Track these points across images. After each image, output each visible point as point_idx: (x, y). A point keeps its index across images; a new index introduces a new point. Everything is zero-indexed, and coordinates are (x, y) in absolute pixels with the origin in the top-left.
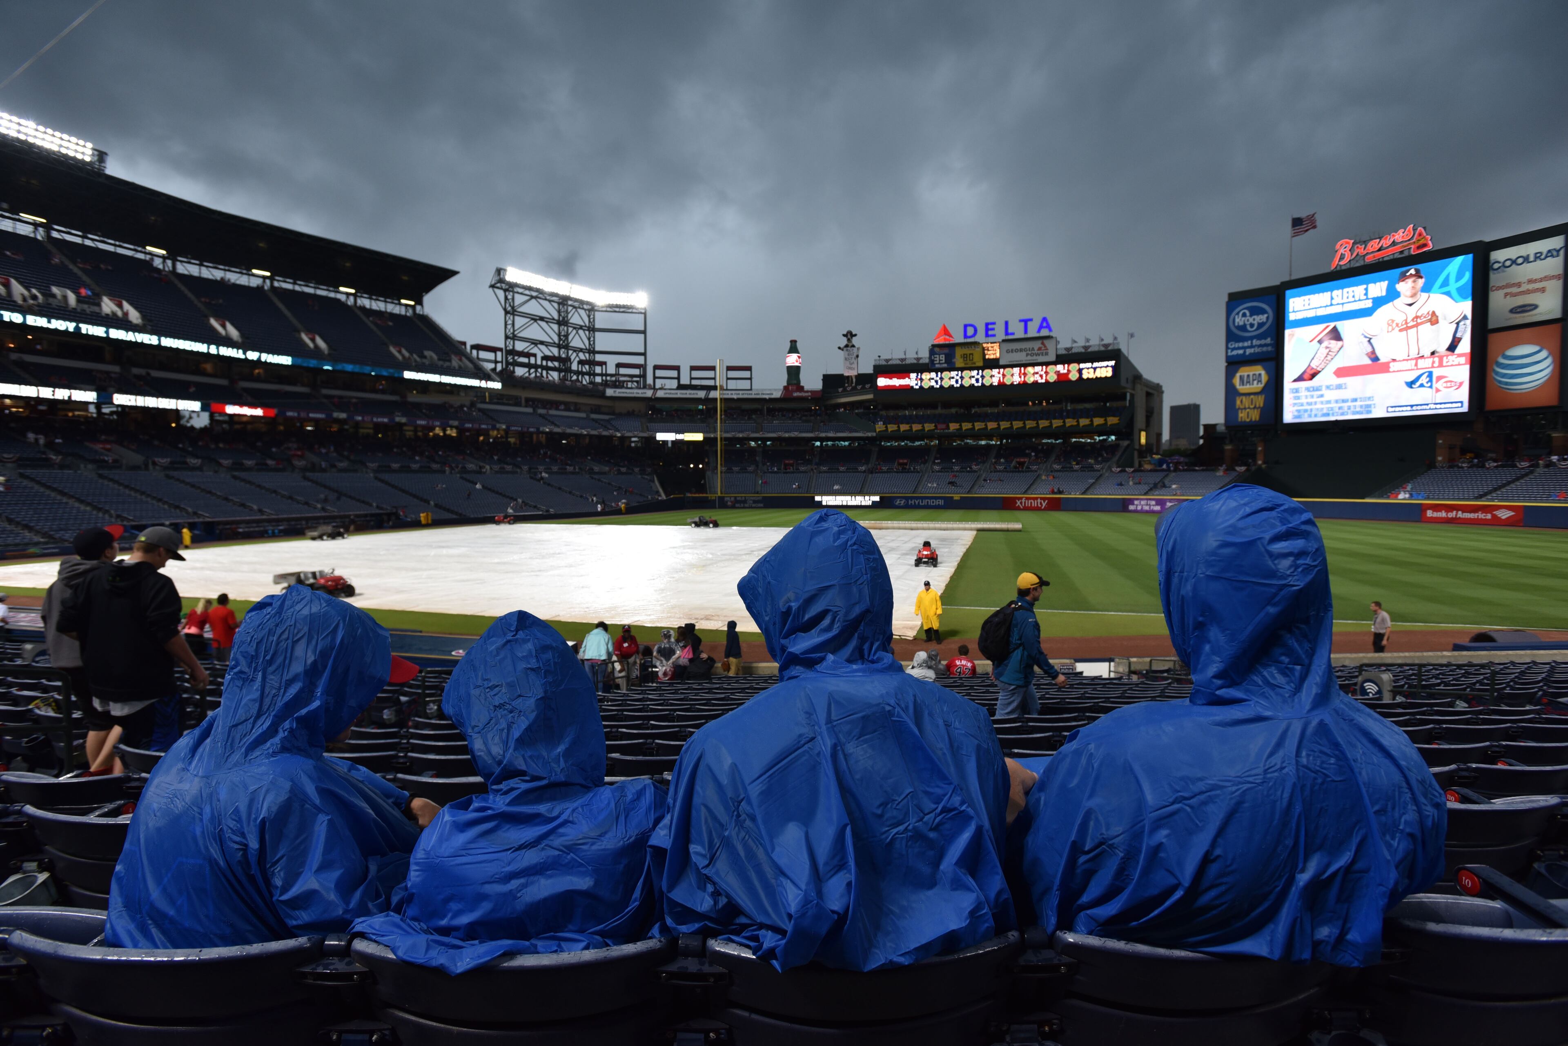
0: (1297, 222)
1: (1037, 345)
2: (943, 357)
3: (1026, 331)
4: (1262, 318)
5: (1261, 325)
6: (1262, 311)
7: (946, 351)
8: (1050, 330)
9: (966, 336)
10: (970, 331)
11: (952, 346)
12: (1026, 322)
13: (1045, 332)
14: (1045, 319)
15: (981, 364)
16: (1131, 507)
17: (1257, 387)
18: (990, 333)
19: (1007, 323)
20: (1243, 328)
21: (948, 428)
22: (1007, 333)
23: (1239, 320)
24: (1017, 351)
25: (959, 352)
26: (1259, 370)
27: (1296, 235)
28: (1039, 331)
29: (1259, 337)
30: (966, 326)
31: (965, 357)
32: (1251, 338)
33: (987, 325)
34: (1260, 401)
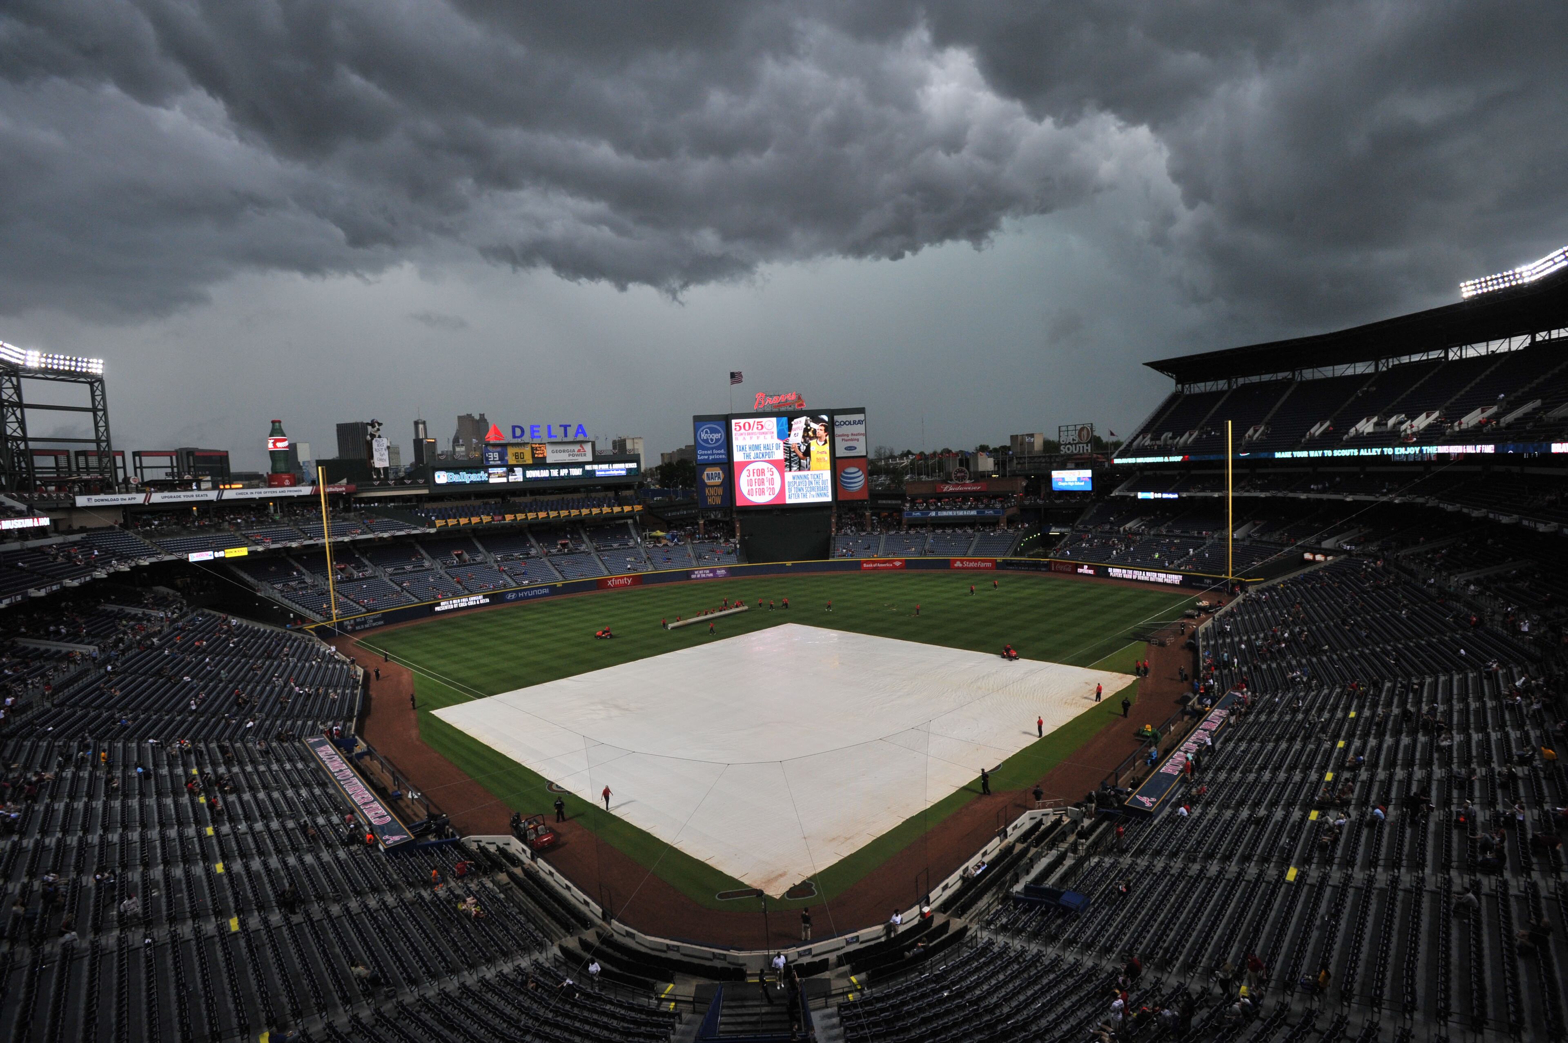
0: (733, 375)
1: (576, 448)
2: (496, 455)
3: (566, 435)
4: (716, 436)
5: (717, 440)
6: (717, 431)
7: (499, 449)
8: (585, 435)
9: (514, 437)
10: (518, 432)
11: (504, 446)
12: (565, 427)
13: (581, 437)
14: (580, 426)
15: (530, 462)
16: (693, 576)
17: (718, 481)
18: (536, 434)
19: (549, 427)
20: (706, 441)
21: (504, 519)
22: (550, 436)
23: (704, 436)
24: (560, 451)
25: (511, 451)
26: (717, 470)
27: (732, 383)
28: (576, 436)
29: (718, 448)
30: (514, 428)
31: (516, 456)
32: (712, 449)
33: (532, 427)
34: (720, 491)
